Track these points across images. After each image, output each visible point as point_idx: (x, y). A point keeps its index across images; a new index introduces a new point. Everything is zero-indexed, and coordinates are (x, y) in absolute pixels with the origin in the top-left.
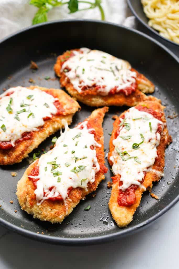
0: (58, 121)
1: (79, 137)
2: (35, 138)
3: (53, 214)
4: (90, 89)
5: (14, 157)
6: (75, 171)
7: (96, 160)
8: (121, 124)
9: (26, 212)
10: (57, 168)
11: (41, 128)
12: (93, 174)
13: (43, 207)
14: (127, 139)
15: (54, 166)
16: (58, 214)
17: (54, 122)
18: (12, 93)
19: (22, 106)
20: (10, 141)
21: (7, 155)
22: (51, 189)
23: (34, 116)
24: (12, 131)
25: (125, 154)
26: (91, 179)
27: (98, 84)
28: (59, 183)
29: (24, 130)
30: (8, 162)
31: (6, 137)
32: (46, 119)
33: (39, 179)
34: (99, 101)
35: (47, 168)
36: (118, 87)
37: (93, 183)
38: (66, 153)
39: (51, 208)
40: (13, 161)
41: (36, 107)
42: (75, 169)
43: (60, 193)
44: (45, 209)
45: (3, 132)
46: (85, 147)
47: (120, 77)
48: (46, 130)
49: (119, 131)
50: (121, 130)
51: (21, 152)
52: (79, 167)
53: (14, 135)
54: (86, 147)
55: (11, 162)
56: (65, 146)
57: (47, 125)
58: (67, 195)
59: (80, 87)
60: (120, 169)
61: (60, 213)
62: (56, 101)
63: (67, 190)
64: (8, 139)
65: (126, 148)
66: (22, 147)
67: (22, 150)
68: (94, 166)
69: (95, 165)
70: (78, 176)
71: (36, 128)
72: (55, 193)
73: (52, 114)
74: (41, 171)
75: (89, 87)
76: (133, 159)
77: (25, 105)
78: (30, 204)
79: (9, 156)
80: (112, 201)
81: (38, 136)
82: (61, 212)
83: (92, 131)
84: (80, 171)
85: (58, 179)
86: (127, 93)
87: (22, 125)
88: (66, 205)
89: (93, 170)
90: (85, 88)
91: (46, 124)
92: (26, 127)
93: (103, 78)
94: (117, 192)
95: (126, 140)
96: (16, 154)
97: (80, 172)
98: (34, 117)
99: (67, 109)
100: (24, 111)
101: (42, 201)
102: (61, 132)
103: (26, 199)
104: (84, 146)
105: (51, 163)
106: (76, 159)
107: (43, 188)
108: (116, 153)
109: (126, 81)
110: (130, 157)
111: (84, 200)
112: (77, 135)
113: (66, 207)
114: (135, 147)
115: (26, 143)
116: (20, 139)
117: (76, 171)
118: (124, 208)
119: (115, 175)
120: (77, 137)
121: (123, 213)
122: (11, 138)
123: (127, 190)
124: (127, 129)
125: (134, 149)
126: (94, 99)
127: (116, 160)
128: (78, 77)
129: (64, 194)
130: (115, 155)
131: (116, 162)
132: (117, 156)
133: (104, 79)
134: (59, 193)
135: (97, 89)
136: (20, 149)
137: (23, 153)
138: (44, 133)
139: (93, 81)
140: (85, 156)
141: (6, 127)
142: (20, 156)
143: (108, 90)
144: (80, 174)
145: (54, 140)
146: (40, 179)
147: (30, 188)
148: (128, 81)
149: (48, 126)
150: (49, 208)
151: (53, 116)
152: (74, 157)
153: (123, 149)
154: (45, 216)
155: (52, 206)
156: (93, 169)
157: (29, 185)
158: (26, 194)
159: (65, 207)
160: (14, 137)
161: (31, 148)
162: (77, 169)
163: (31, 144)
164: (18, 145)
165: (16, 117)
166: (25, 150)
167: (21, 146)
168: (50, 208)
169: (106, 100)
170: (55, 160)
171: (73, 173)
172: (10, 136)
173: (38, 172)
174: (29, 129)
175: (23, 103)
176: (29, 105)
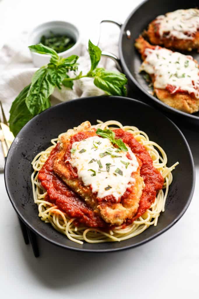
19: (107, 165)
24: (79, 158)
32: (90, 188)
45: (79, 151)
53: (75, 161)
64: (72, 156)
77: (108, 168)
87: (83, 166)
92: (82, 169)
98: (92, 175)
99: (106, 211)
116: (70, 166)
122: (73, 159)
141: (84, 153)
151: (94, 194)
160: (73, 161)
172: (74, 157)
174: (80, 172)
175: (111, 165)
176: (108, 171)
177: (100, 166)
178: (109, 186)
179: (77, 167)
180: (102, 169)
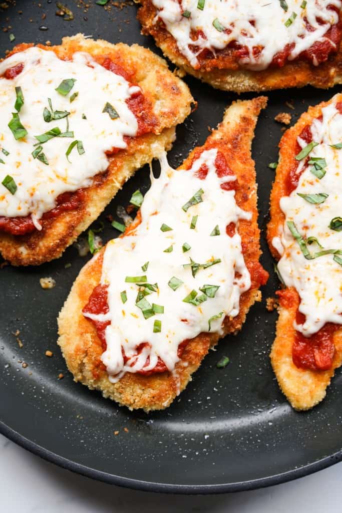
0: (141, 152)
1: (198, 203)
2: (90, 204)
3: (149, 399)
4: (221, 56)
5: (44, 250)
6: (194, 301)
7: (241, 261)
8: (302, 155)
9: (84, 386)
10: (149, 294)
11: (102, 177)
12: (235, 298)
13: (123, 386)
14: (316, 203)
15: (143, 288)
16: (159, 398)
17: (133, 155)
18: (19, 69)
19: (48, 119)
20: (29, 216)
21: (26, 245)
22: (139, 348)
23: (82, 148)
24: (31, 191)
25: (311, 242)
26: (230, 310)
27: (242, 41)
28: (158, 333)
29: (61, 187)
30: (30, 262)
31: (20, 208)
32: (113, 154)
33: (109, 323)
34: (245, 83)
35: (128, 294)
36: (293, 45)
37: (234, 318)
38: (168, 251)
39: (143, 388)
40: (42, 259)
41: (85, 118)
42: (193, 295)
43: (161, 357)
44: (128, 389)
45: (9, 195)
46: (214, 233)
47: (299, 11)
48: (115, 180)
49: (297, 178)
50: (300, 174)
51: (58, 241)
52: (204, 291)
53: (38, 202)
54: (217, 233)
55: (38, 261)
56: (165, 229)
57: (115, 168)
58: (178, 359)
59: (194, 48)
60: (299, 278)
61: (164, 396)
62: (134, 96)
63: (176, 348)
64: (23, 212)
65: (313, 227)
66: (59, 228)
67: (60, 237)
68: (238, 275)
69: (240, 274)
70: (201, 312)
71: (91, 178)
72: (151, 358)
73: (126, 137)
74: (113, 299)
75: (218, 50)
76: (331, 256)
77: (57, 116)
78: (94, 375)
79: (31, 247)
80: (279, 353)
81: (95, 198)
82: (166, 395)
83: (228, 183)
84: (205, 300)
85: (155, 325)
86: (316, 62)
87: (54, 177)
88: (176, 378)
89: (235, 287)
90: (206, 54)
91: (114, 164)
92: (65, 180)
93: (253, 23)
94: (289, 333)
95: (314, 206)
96: (46, 244)
97: (205, 302)
98: (81, 151)
99: (163, 114)
100: (55, 133)
101: (121, 375)
102: (152, 176)
103: (82, 365)
104: (211, 229)
105: (134, 280)
106: (195, 269)
107: (122, 347)
108: (289, 236)
109: (315, 24)
110: (324, 250)
111: (215, 350)
112: (194, 199)
113: (176, 382)
114: (337, 225)
115: (68, 219)
116: (53, 211)
117: (197, 300)
118: (307, 372)
119: (286, 288)
120: (195, 203)
121: (305, 383)
122: (32, 209)
123: (315, 336)
124: (316, 175)
125: (333, 229)
126: (229, 79)
127: (287, 251)
128: (186, 15)
129: (171, 358)
130: (287, 240)
131: (289, 255)
132: (291, 242)
133: (258, 24)
134: (159, 358)
135: (239, 57)
136: (55, 233)
137: (63, 240)
138: (109, 187)
139: (228, 31)
140: (216, 258)
141: (17, 181)
142: (58, 250)
143: (267, 56)
144: (204, 306)
145: (135, 199)
146: (112, 322)
147: (91, 343)
148: (320, 21)
149: (120, 169)
150: (138, 387)
151: (128, 143)
152: (190, 263)
153: (306, 228)
154: (131, 402)
155: (144, 385)
156: (235, 283)
157: (87, 334)
158: (83, 356)
159: (174, 382)
160: (38, 207)
161: (83, 226)
162: (200, 294)
163: (80, 220)
164: (50, 224)
165: (37, 153)
166: (69, 235)
167: (58, 224)
168: (140, 389)
169: (261, 80)
170: (142, 274)
171: (189, 306)
172: (27, 205)
173: (105, 304)
174: (74, 185)
175: (49, 109)
176: (67, 115)
177: (55, 135)
178: (104, 112)
179: (57, 194)
180: (63, 130)
